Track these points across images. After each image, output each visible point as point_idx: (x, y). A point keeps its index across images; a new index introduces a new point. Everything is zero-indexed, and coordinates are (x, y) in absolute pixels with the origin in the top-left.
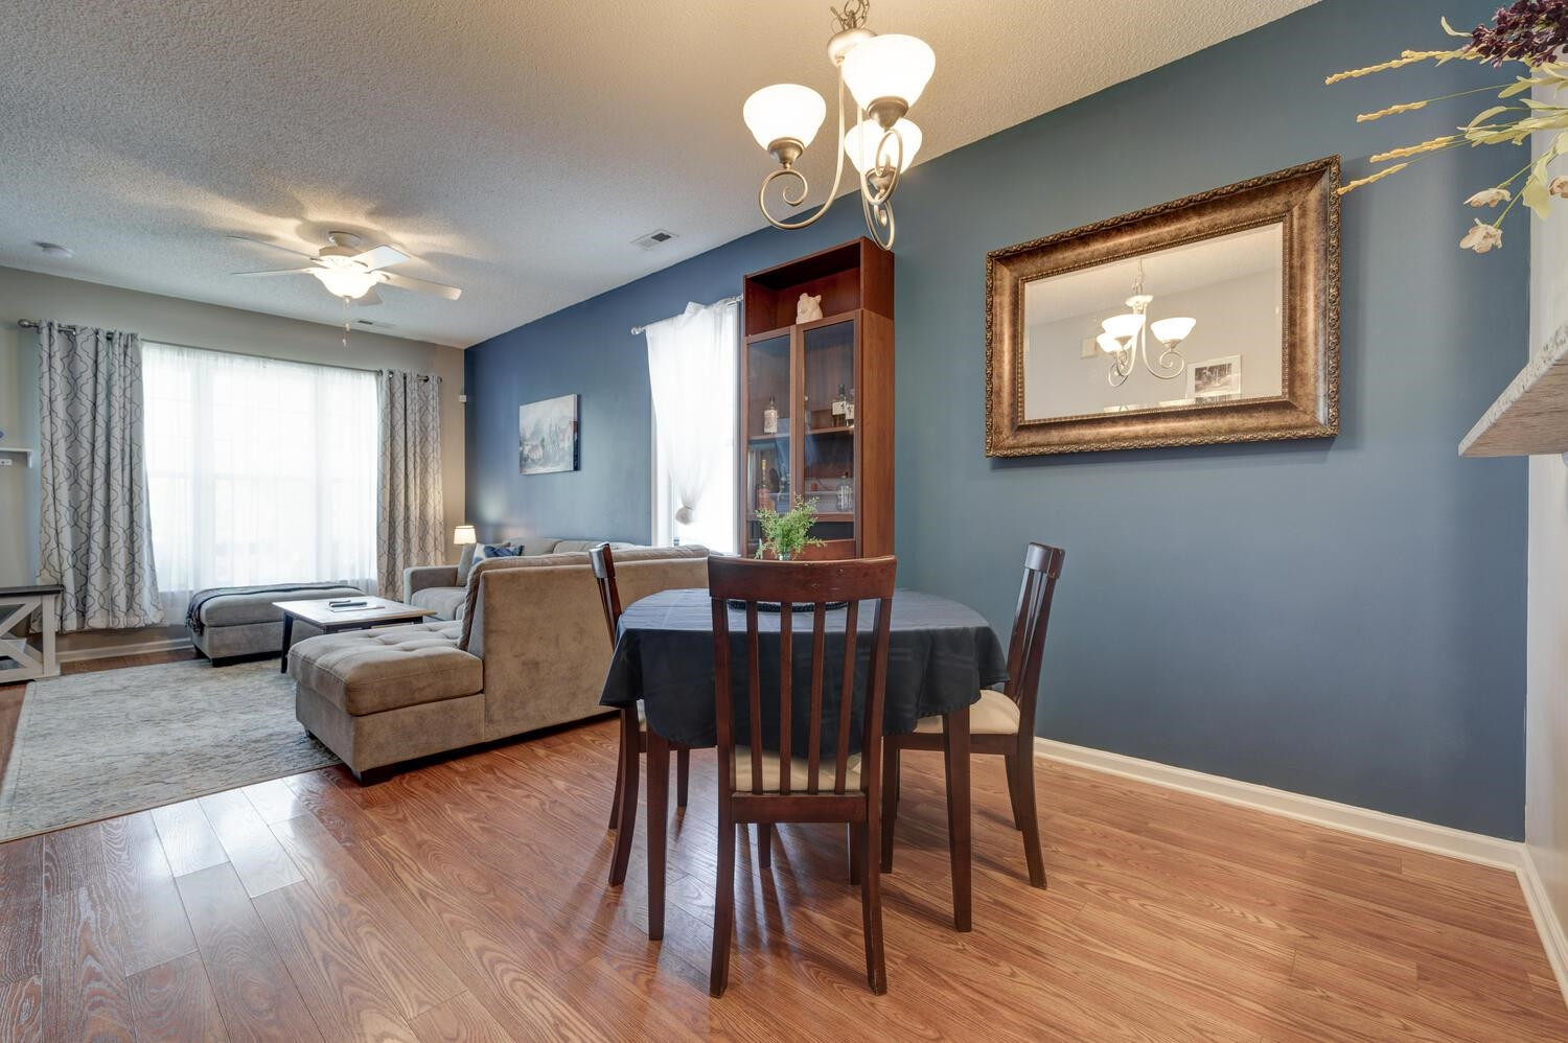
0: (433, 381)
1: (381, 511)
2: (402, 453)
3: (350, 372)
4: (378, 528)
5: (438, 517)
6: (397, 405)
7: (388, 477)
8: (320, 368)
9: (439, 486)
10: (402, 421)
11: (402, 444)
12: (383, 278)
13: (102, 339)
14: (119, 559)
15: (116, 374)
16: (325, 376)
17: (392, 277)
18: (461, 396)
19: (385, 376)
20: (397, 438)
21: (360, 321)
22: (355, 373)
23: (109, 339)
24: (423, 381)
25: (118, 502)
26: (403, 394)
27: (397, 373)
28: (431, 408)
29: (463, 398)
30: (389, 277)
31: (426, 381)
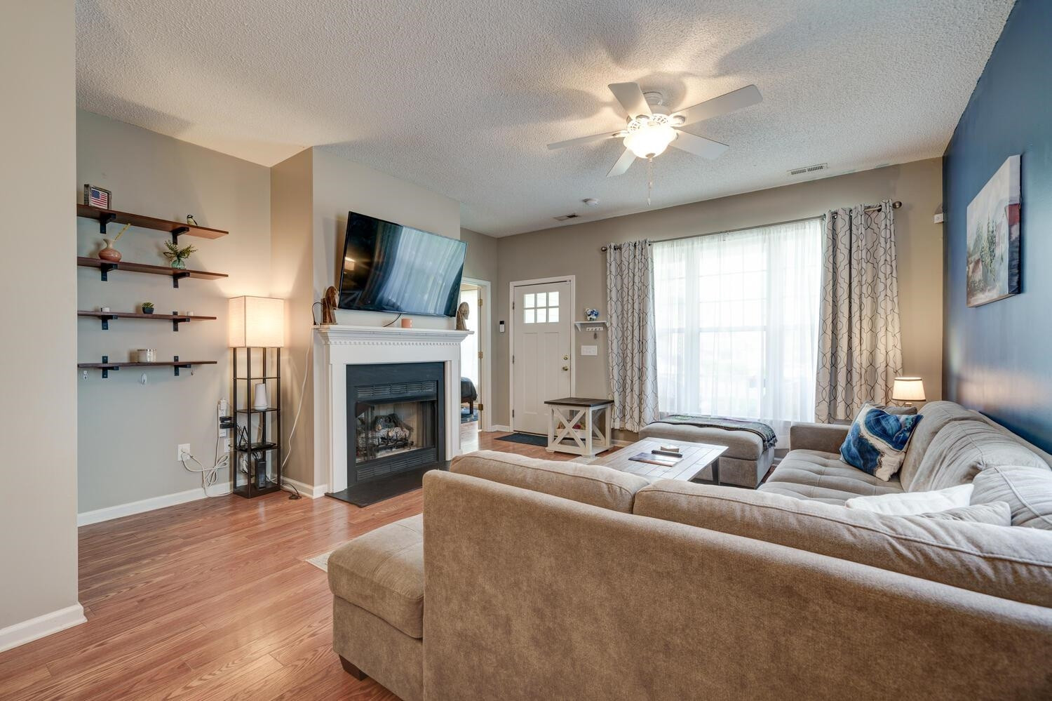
0: (887, 209)
1: (821, 358)
2: (846, 295)
3: (794, 225)
4: (818, 374)
5: (891, 364)
6: (840, 246)
7: (830, 321)
8: (767, 229)
9: (895, 328)
10: (847, 261)
11: (846, 286)
12: (678, 121)
13: (632, 248)
14: (636, 388)
15: (637, 267)
16: (772, 234)
17: (684, 115)
18: (936, 216)
19: (827, 219)
20: (840, 280)
21: (793, 173)
22: (800, 224)
23: (635, 246)
24: (876, 213)
25: (636, 351)
26: (848, 233)
27: (841, 212)
28: (882, 240)
29: (939, 218)
30: (683, 118)
31: (879, 210)
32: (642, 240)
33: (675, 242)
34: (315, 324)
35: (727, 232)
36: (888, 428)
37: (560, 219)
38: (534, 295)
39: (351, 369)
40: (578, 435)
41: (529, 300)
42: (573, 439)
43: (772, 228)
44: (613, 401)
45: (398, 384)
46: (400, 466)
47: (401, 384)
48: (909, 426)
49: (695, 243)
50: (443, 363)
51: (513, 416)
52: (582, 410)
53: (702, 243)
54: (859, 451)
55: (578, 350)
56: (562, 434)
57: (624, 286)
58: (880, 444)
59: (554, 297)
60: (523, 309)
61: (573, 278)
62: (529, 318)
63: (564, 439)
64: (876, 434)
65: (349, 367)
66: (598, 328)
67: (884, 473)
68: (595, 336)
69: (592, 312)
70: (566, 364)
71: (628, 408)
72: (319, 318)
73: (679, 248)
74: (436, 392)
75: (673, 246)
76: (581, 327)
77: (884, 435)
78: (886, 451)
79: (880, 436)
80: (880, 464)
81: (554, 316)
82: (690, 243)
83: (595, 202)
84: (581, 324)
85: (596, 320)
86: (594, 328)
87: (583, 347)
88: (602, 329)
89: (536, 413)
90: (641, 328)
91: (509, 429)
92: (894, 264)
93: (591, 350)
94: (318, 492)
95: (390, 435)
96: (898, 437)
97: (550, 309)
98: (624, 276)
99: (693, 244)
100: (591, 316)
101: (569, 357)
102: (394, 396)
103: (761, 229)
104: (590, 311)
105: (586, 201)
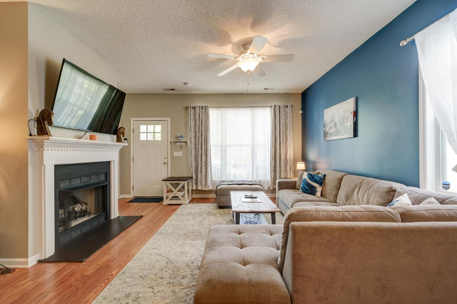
0: (289, 107)
2: (279, 135)
3: (262, 108)
4: (271, 162)
5: (291, 158)
6: (277, 117)
7: (274, 144)
9: (292, 146)
10: (279, 123)
11: (278, 131)
12: (262, 59)
13: (201, 108)
14: (204, 171)
15: (203, 118)
16: (255, 111)
17: (265, 58)
18: (300, 111)
19: (273, 108)
20: (277, 129)
21: (264, 89)
22: (264, 108)
23: (202, 108)
24: (286, 108)
25: (203, 154)
26: (279, 113)
27: (277, 106)
28: (288, 117)
29: (301, 112)
30: (264, 59)
31: (287, 107)
32: (206, 105)
33: (219, 108)
34: (31, 135)
35: (239, 107)
36: (317, 179)
37: (166, 90)
38: (146, 126)
39: (57, 167)
40: (180, 194)
41: (143, 128)
42: (178, 197)
43: (255, 108)
44: (192, 177)
45: (85, 176)
46: (86, 229)
47: (87, 176)
48: (323, 178)
49: (227, 110)
50: (109, 162)
51: (133, 189)
52: (182, 183)
53: (230, 110)
54: (309, 188)
55: (172, 154)
56: (171, 195)
57: (197, 125)
58: (315, 185)
59: (158, 128)
60: (139, 133)
61: (169, 119)
62: (143, 137)
63: (173, 197)
64: (313, 181)
65: (56, 167)
66: (182, 144)
67: (318, 194)
68: (181, 148)
69: (181, 136)
70: (166, 161)
71: (199, 180)
72: (35, 131)
73: (220, 111)
74: (105, 179)
75: (218, 110)
76: (173, 143)
77: (316, 181)
78: (317, 187)
79: (315, 182)
80: (317, 191)
81: (158, 137)
82: (225, 110)
83: (190, 85)
84: (174, 141)
85: (182, 140)
86: (180, 144)
87: (174, 152)
88: (184, 144)
89: (147, 186)
90: (205, 144)
91: (131, 196)
92: (291, 125)
93: (178, 154)
94: (32, 261)
95: (76, 209)
96: (320, 182)
97: (155, 134)
98: (197, 121)
99: (226, 110)
100: (180, 138)
101: (167, 157)
102: (82, 184)
103: (251, 108)
104: (180, 135)
105: (185, 84)
